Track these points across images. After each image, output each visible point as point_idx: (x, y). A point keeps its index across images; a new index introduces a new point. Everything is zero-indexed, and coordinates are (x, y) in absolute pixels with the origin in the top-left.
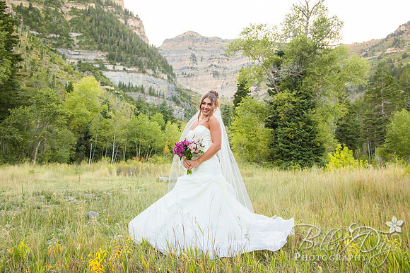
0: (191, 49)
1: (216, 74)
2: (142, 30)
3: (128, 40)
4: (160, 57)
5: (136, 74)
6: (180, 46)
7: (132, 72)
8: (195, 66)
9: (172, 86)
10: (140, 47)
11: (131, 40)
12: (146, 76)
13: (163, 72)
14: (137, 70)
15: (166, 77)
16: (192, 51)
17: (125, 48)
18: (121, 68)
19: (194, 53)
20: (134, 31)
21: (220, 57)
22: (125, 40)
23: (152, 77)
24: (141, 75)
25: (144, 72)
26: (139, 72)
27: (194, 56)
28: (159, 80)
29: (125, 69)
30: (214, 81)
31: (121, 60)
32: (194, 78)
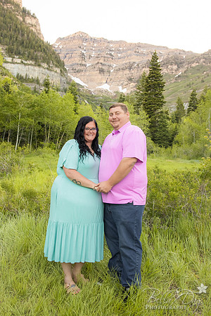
0: (80, 47)
1: (101, 71)
2: (38, 28)
3: (26, 35)
4: (54, 53)
5: (32, 67)
6: (71, 44)
7: (29, 65)
8: (84, 63)
9: (64, 79)
10: (36, 42)
11: (28, 36)
12: (41, 69)
13: (56, 66)
14: (33, 63)
15: (59, 71)
16: (81, 50)
17: (23, 43)
18: (19, 61)
19: (83, 51)
20: (31, 28)
21: (106, 56)
22: (23, 35)
23: (46, 70)
24: (37, 68)
25: (39, 66)
26: (35, 65)
27: (83, 54)
28: (53, 73)
29: (22, 62)
30: (100, 76)
31: (19, 53)
32: (83, 73)
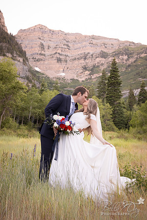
0: (40, 39)
1: (59, 60)
6: (31, 36)
8: (43, 52)
9: (26, 67)
13: (19, 56)
15: (21, 60)
16: (41, 41)
19: (43, 42)
21: (63, 46)
25: (4, 55)
27: (42, 45)
28: (16, 62)
30: (58, 65)
32: (42, 62)
